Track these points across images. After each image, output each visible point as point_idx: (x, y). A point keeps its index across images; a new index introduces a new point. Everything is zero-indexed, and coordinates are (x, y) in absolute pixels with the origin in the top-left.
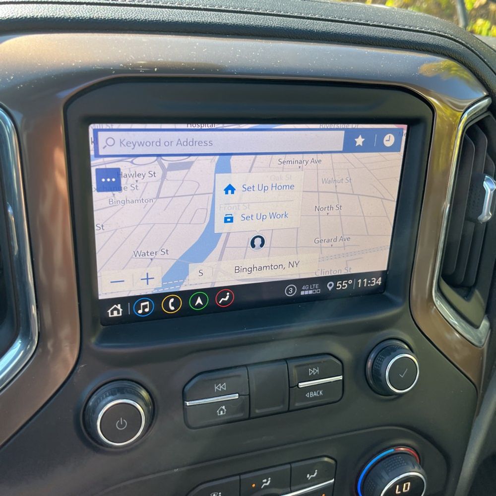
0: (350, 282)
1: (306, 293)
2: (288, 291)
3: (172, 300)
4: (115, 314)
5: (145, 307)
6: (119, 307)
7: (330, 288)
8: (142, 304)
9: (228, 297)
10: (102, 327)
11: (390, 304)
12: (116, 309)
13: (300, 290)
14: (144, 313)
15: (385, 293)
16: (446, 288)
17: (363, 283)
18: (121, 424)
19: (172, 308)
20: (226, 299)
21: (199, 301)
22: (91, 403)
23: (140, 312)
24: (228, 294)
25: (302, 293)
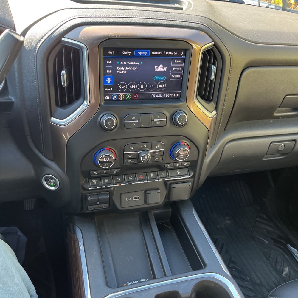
0: (170, 95)
1: (158, 97)
2: (152, 96)
3: (121, 96)
4: (107, 98)
5: (115, 97)
6: (108, 96)
7: (164, 96)
8: (114, 96)
9: (136, 96)
10: (104, 101)
11: (181, 101)
12: (107, 97)
13: (156, 96)
14: (114, 99)
15: (180, 99)
16: (199, 98)
17: (174, 95)
18: (110, 123)
19: (121, 98)
20: (136, 97)
21: (128, 97)
22: (101, 121)
23: (113, 98)
24: (136, 95)
25: (156, 97)
